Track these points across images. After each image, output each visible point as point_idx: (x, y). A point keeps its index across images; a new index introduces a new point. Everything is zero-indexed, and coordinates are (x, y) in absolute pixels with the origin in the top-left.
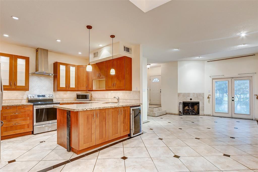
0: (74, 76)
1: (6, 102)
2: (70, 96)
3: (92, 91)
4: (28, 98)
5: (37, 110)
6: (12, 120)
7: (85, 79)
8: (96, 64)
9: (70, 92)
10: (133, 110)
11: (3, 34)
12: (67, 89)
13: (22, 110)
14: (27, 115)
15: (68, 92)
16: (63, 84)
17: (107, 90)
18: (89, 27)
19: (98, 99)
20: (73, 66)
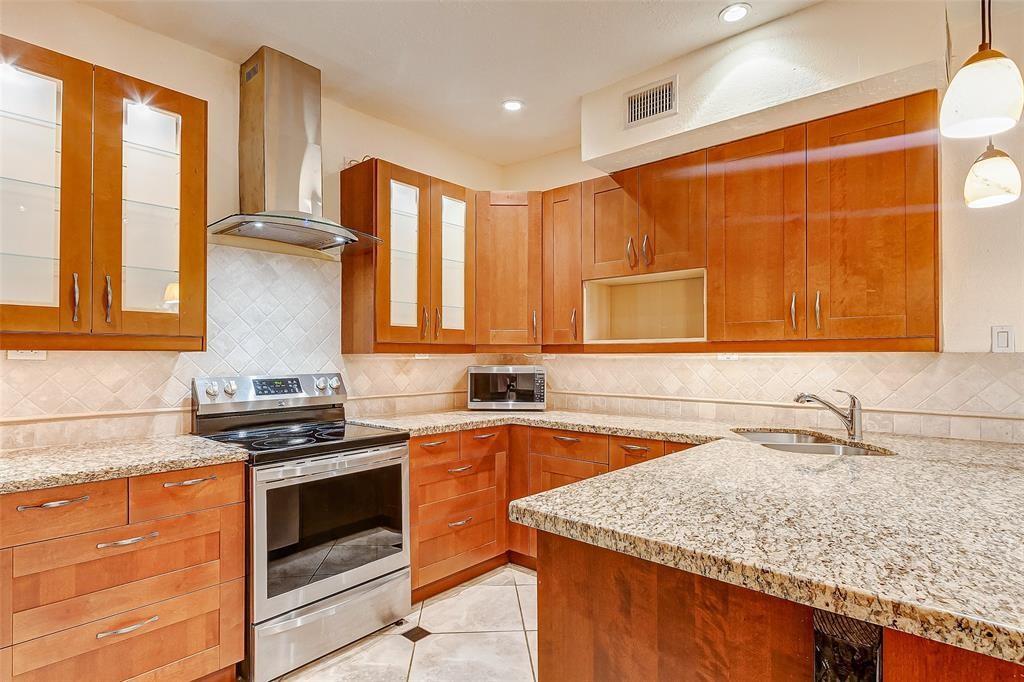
0: (461, 257)
1: (38, 436)
2: (427, 382)
3: (580, 348)
4: (194, 402)
5: (276, 497)
6: (93, 598)
7: (523, 280)
8: (617, 176)
12: (428, 338)
13: (173, 511)
14: (203, 541)
15: (418, 356)
16: (404, 311)
17: (714, 346)
19: (598, 402)
20: (457, 192)
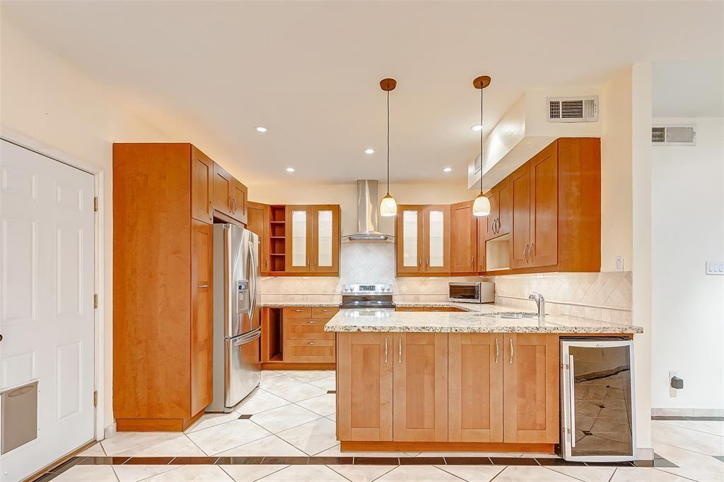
2: (436, 289)
6: (305, 334)
7: (469, 241)
9: (436, 278)
10: (572, 350)
11: (286, 168)
16: (410, 260)
18: (388, 85)
20: (438, 208)
